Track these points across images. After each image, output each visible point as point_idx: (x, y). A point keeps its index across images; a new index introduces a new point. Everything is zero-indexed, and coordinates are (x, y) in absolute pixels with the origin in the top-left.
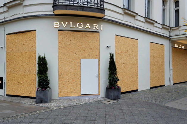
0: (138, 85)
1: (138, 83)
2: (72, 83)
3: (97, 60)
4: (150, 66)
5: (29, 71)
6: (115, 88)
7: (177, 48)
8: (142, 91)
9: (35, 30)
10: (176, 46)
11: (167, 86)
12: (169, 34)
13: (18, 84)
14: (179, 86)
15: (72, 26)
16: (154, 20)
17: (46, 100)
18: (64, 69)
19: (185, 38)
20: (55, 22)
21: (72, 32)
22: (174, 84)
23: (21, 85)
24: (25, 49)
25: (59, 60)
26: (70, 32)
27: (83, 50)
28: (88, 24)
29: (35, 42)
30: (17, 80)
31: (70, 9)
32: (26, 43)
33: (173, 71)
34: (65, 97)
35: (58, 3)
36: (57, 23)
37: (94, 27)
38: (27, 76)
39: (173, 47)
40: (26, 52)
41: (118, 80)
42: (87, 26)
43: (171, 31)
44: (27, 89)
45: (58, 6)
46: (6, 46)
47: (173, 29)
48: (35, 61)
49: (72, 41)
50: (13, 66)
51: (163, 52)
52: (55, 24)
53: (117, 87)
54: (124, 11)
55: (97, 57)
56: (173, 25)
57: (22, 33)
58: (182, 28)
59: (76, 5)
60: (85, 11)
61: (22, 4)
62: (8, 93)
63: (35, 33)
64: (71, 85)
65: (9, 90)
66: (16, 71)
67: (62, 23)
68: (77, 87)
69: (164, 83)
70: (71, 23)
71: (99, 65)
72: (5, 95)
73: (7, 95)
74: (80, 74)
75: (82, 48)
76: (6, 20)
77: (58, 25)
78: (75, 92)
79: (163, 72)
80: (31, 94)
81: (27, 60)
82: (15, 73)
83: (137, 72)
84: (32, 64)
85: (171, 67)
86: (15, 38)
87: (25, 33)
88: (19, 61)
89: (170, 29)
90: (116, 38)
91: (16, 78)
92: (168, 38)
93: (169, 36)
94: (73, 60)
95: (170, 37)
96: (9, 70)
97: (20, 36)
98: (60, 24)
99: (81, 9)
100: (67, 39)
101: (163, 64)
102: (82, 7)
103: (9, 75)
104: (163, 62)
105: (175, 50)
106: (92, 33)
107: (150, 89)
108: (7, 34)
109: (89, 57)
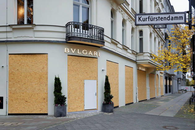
0: (118, 102)
1: (118, 100)
2: (78, 100)
3: (96, 81)
4: (125, 86)
5: (39, 90)
6: (111, 103)
7: (140, 70)
8: (122, 107)
9: (47, 54)
10: (140, 68)
11: (135, 103)
12: (135, 59)
13: (25, 103)
14: (143, 103)
15: (79, 52)
16: (127, 46)
17: (65, 114)
18: (72, 88)
19: (148, 63)
20: (66, 48)
21: (78, 57)
22: (139, 102)
23: (29, 104)
24: (34, 70)
25: (69, 80)
26: (76, 57)
27: (86, 73)
28: (90, 51)
29: (47, 64)
30: (23, 99)
31: (83, 41)
32: (36, 65)
33: (138, 90)
34: (73, 112)
35: (72, 35)
36: (67, 49)
37: (95, 54)
38: (36, 95)
39: (138, 70)
40: (36, 73)
41: (113, 97)
42: (89, 53)
43: (137, 56)
44: (36, 107)
45: (74, 38)
46: (8, 66)
47: (138, 54)
48: (46, 81)
49: (78, 65)
50: (19, 85)
51: (133, 74)
52: (65, 50)
53: (112, 103)
54: (111, 40)
55: (96, 78)
56: (138, 51)
57: (31, 55)
58: (145, 54)
59: (87, 37)
60: (93, 43)
61: (33, 28)
62: (11, 112)
63: (47, 56)
64: (77, 101)
65: (13, 109)
66: (23, 91)
67: (72, 49)
68: (81, 103)
69: (133, 100)
70: (78, 50)
71: (97, 85)
72: (7, 114)
73: (9, 114)
74: (84, 93)
75: (85, 70)
76: (8, 39)
77: (68, 51)
78: (80, 107)
79: (132, 91)
80: (41, 111)
81: (36, 80)
82: (22, 92)
83: (118, 91)
84: (43, 84)
85: (137, 87)
86: (22, 59)
87: (35, 55)
88: (27, 81)
89: (136, 54)
90: (107, 63)
91: (22, 97)
92: (135, 62)
93: (135, 60)
94: (78, 80)
95: (137, 61)
96: (13, 89)
97: (28, 57)
98: (70, 50)
99: (90, 41)
100: (74, 63)
101: (132, 85)
102: (91, 40)
103: (13, 94)
104: (132, 83)
105: (139, 72)
106: (92, 58)
107: (125, 105)
108: (10, 54)
109: (90, 78)
